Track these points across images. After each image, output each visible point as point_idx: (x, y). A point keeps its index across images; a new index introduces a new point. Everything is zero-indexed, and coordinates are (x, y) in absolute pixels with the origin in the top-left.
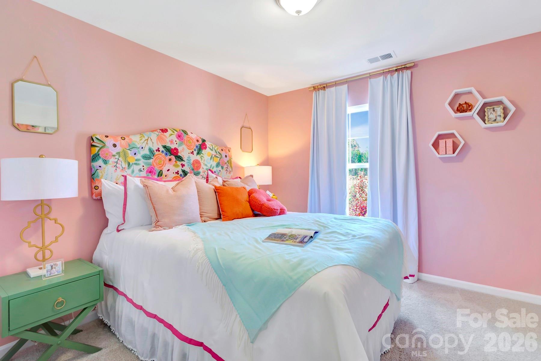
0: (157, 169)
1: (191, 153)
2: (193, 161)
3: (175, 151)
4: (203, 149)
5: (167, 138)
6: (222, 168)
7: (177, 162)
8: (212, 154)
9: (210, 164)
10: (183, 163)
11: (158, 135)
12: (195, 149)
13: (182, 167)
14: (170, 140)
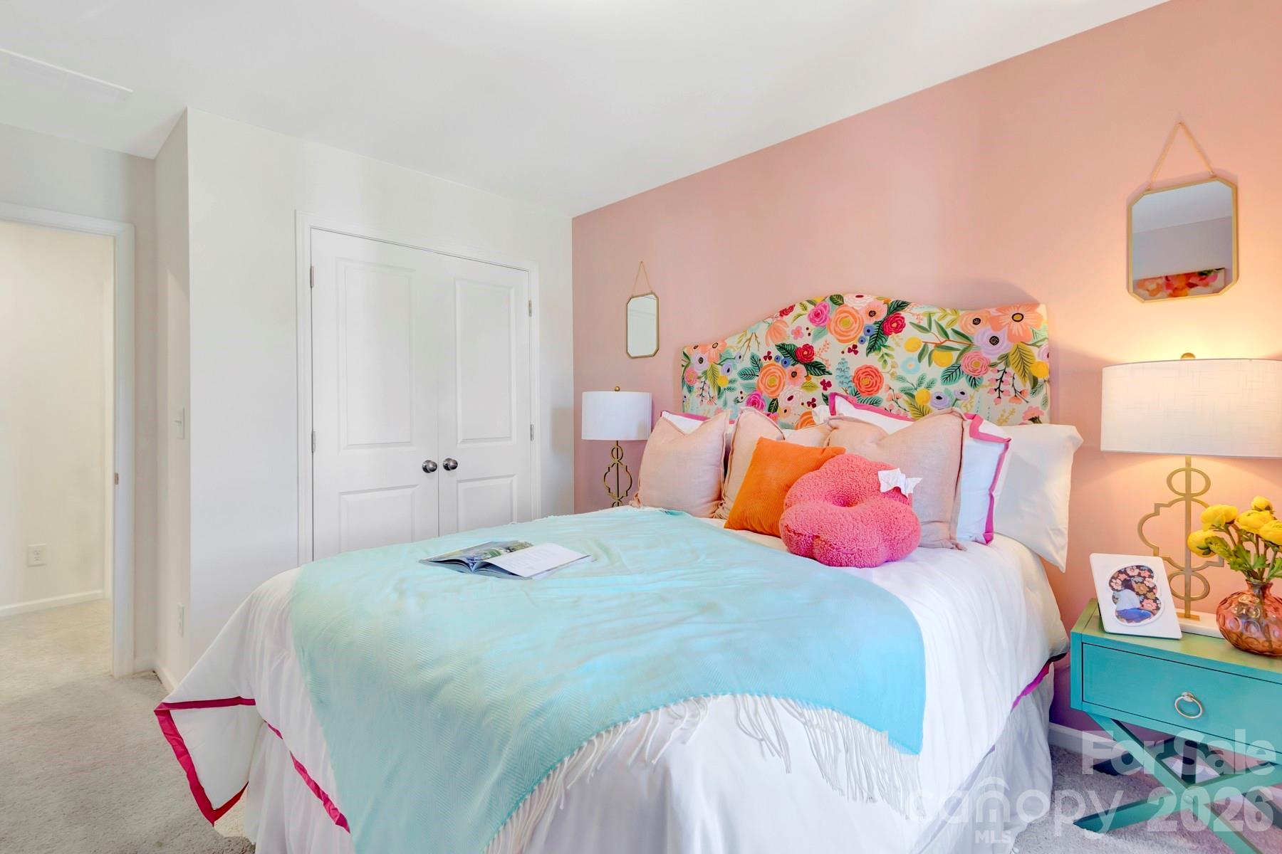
0: (767, 398)
1: (850, 351)
2: (857, 373)
3: (805, 353)
4: (888, 334)
5: (788, 327)
6: (974, 382)
7: (811, 378)
8: (926, 343)
9: (918, 375)
10: (827, 378)
11: (770, 325)
12: (861, 337)
13: (825, 389)
14: (793, 330)
